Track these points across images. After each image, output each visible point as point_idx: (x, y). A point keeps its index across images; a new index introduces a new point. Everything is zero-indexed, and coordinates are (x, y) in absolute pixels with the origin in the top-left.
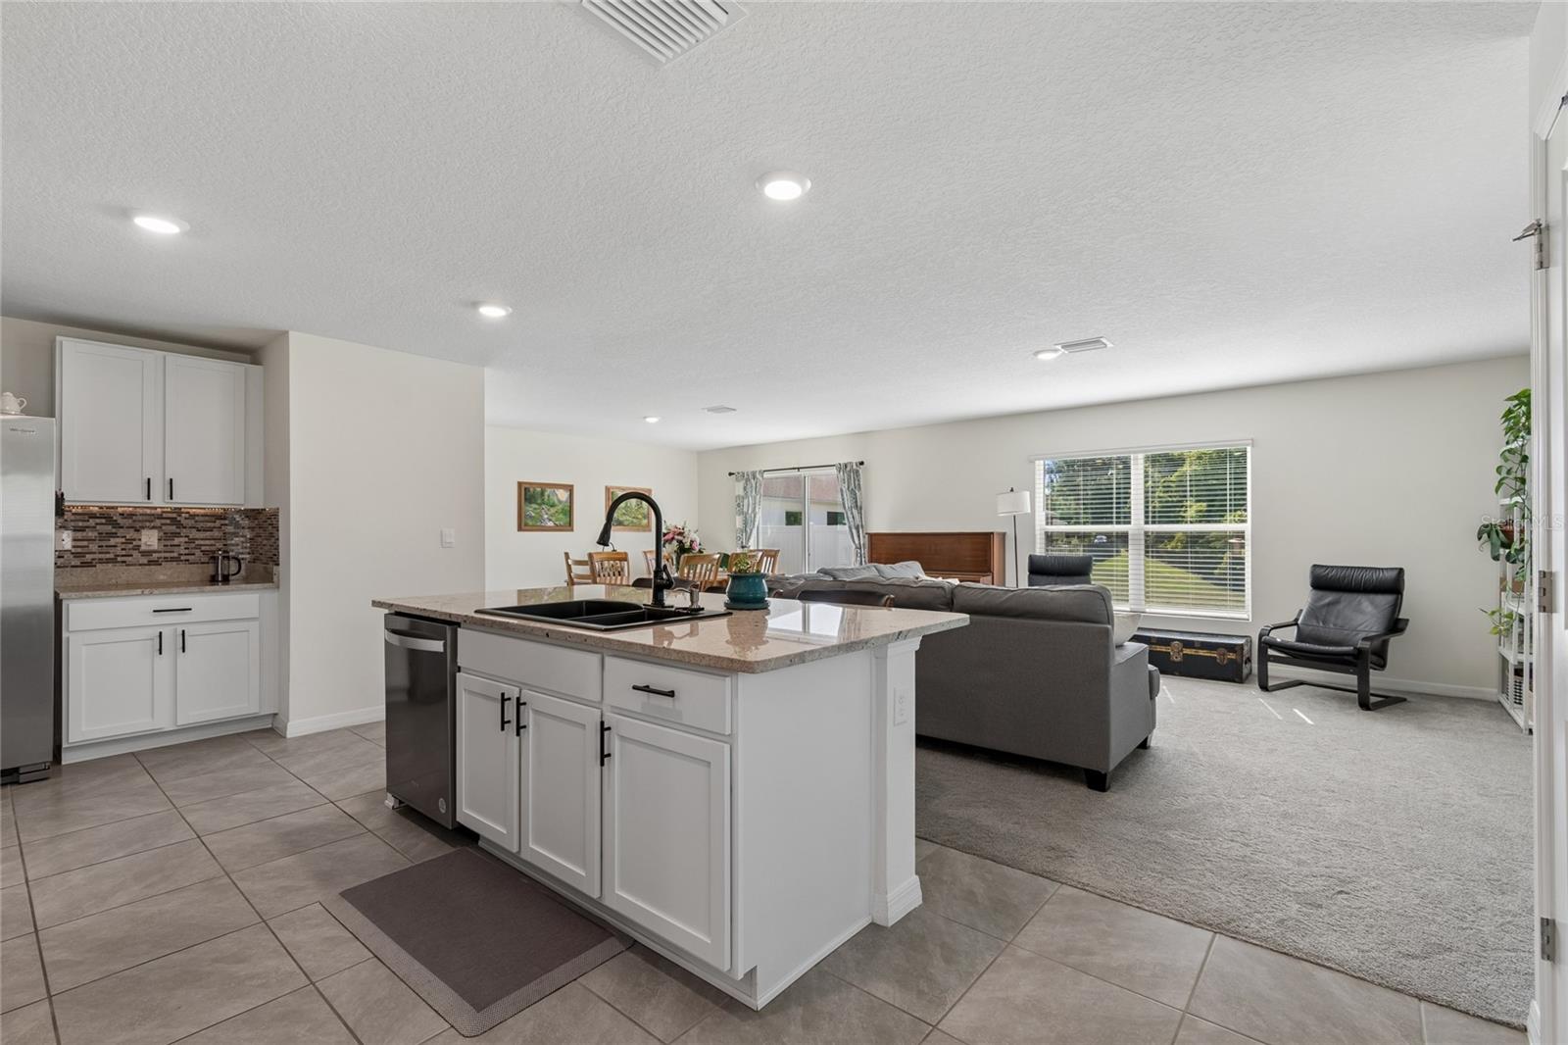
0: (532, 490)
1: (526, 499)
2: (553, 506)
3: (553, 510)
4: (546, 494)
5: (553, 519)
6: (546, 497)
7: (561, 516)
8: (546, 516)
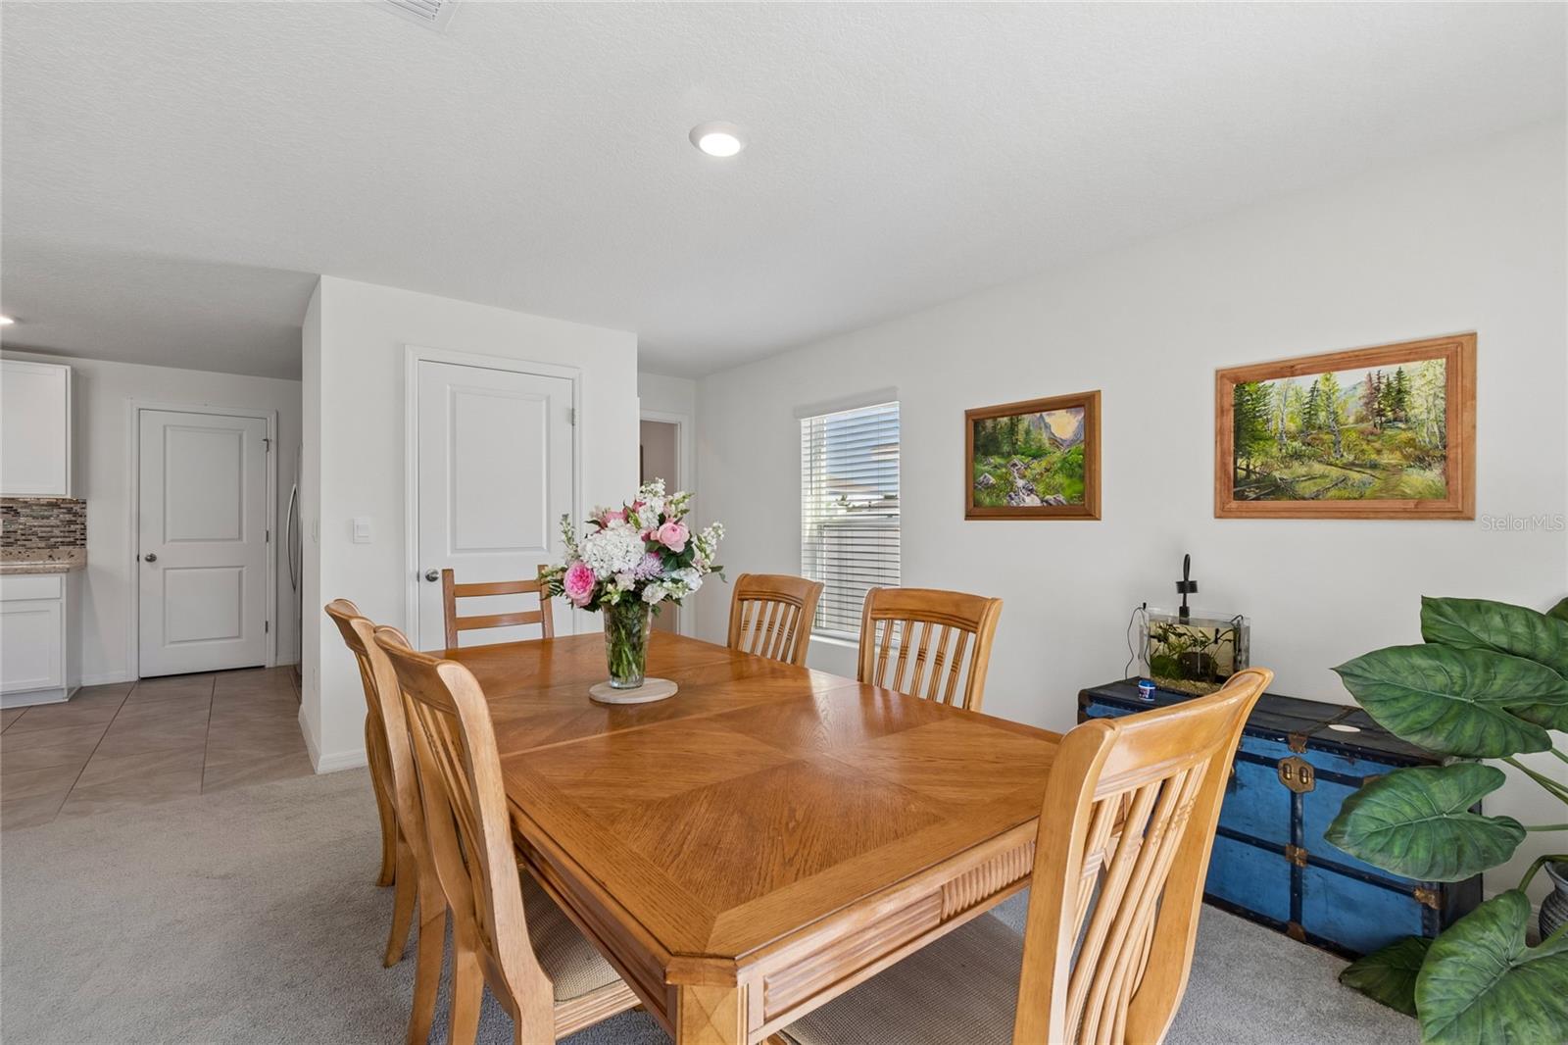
0: (989, 423)
1: (976, 448)
2: (1038, 455)
3: (1038, 466)
4: (1022, 427)
5: (1040, 488)
6: (1021, 437)
7: (1060, 479)
8: (1020, 483)
